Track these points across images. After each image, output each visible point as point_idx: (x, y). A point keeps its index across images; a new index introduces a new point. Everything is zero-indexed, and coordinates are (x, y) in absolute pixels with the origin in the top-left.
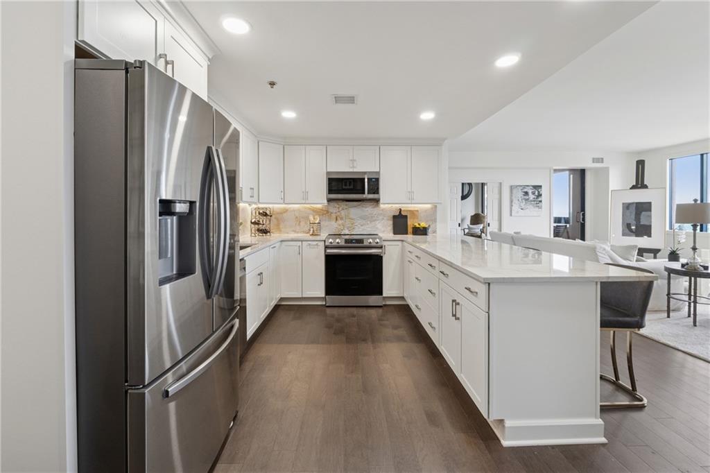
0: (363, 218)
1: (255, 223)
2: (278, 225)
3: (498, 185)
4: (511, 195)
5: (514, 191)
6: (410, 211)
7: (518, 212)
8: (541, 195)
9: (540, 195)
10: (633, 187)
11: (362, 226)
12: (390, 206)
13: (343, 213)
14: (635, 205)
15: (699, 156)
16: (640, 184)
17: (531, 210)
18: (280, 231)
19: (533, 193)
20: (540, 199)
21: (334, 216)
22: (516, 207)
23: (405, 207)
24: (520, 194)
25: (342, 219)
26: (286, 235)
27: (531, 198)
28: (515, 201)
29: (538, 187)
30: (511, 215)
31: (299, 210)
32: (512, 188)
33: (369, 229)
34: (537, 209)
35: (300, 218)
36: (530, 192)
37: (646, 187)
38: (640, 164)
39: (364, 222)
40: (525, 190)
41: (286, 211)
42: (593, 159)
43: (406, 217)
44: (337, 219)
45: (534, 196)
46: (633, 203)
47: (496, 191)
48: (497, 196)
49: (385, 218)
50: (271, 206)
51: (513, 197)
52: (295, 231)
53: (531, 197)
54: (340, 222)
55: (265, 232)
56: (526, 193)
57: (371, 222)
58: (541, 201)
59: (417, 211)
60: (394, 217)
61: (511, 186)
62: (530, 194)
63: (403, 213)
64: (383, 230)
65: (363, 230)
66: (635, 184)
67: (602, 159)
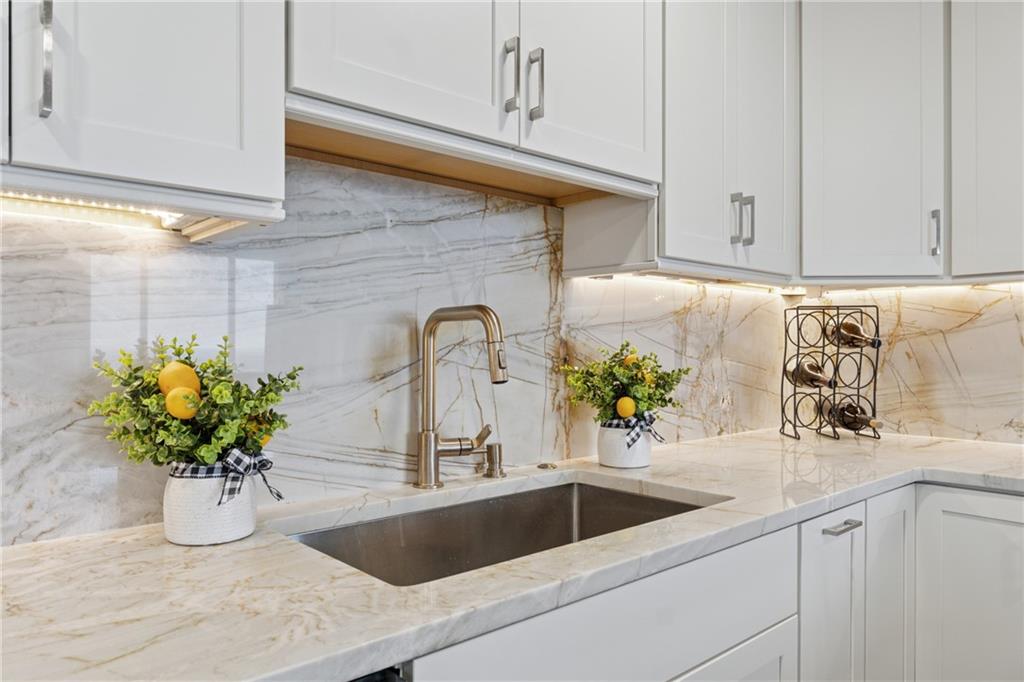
1: (801, 377)
2: (924, 388)
18: (938, 420)
26: (969, 442)
50: (882, 295)
55: (849, 418)
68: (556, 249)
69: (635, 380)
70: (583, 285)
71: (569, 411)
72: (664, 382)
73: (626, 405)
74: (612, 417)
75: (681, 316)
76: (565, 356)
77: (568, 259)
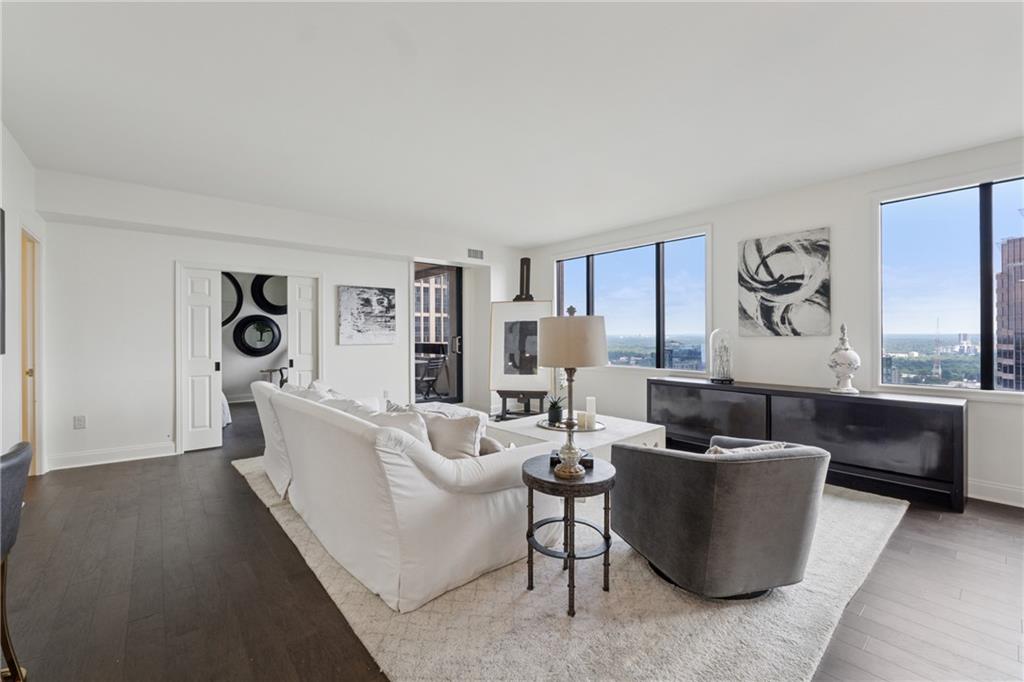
3: (310, 282)
4: (338, 306)
5: (344, 297)
7: (351, 337)
8: (393, 307)
9: (391, 307)
10: (518, 299)
14: (518, 326)
15: (585, 259)
16: (524, 296)
17: (376, 334)
19: (380, 303)
20: (391, 314)
22: (347, 328)
24: (353, 303)
27: (376, 312)
28: (346, 315)
29: (387, 292)
30: (338, 343)
32: (339, 290)
34: (387, 331)
36: (374, 300)
37: (530, 298)
38: (525, 263)
40: (365, 296)
42: (469, 251)
45: (381, 308)
46: (517, 323)
47: (308, 293)
48: (309, 305)
51: (342, 309)
53: (377, 309)
56: (367, 302)
58: (393, 318)
61: (339, 287)
62: (374, 303)
66: (519, 293)
67: (482, 252)
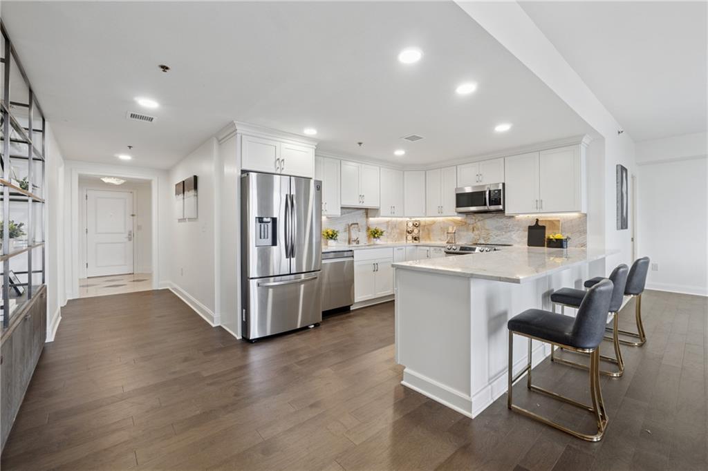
0: (496, 228)
1: (410, 232)
2: (429, 234)
6: (550, 221)
11: (497, 236)
12: (526, 216)
13: (479, 224)
21: (471, 227)
23: (544, 217)
25: (478, 229)
31: (444, 222)
33: (504, 240)
35: (444, 229)
39: (499, 233)
41: (434, 223)
43: (544, 228)
44: (473, 230)
49: (521, 229)
50: (418, 219)
52: (440, 239)
54: (476, 232)
55: (416, 239)
57: (505, 232)
59: (559, 221)
60: (530, 228)
63: (540, 224)
64: (518, 241)
65: (499, 240)
68: (367, 214)
69: (378, 232)
70: (371, 219)
71: (369, 237)
72: (382, 232)
73: (376, 235)
74: (374, 237)
75: (388, 222)
76: (368, 229)
77: (369, 215)
